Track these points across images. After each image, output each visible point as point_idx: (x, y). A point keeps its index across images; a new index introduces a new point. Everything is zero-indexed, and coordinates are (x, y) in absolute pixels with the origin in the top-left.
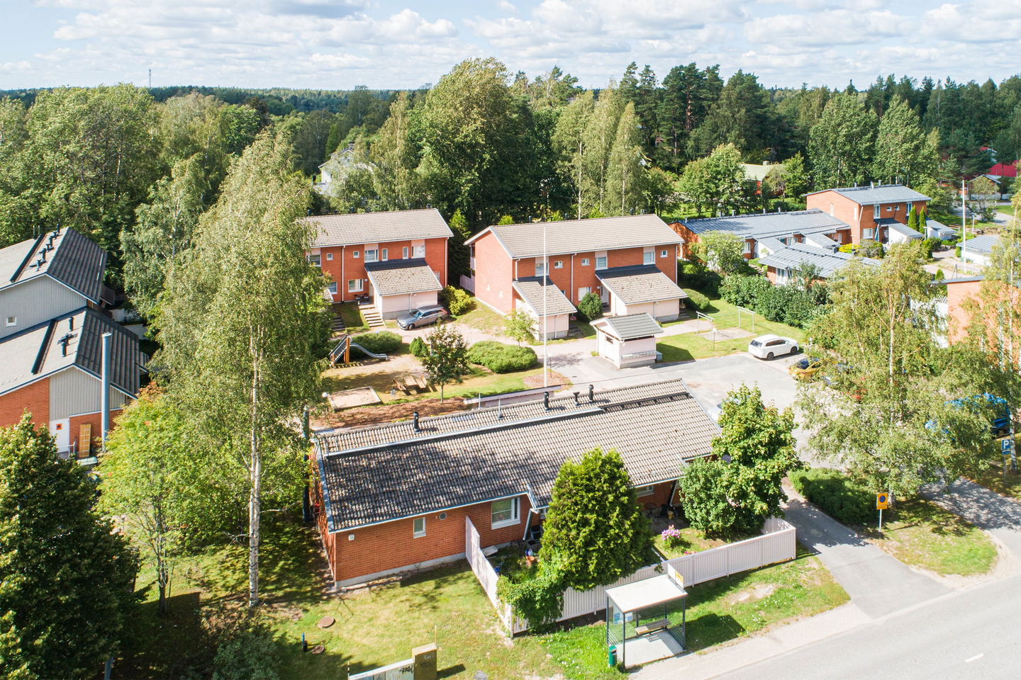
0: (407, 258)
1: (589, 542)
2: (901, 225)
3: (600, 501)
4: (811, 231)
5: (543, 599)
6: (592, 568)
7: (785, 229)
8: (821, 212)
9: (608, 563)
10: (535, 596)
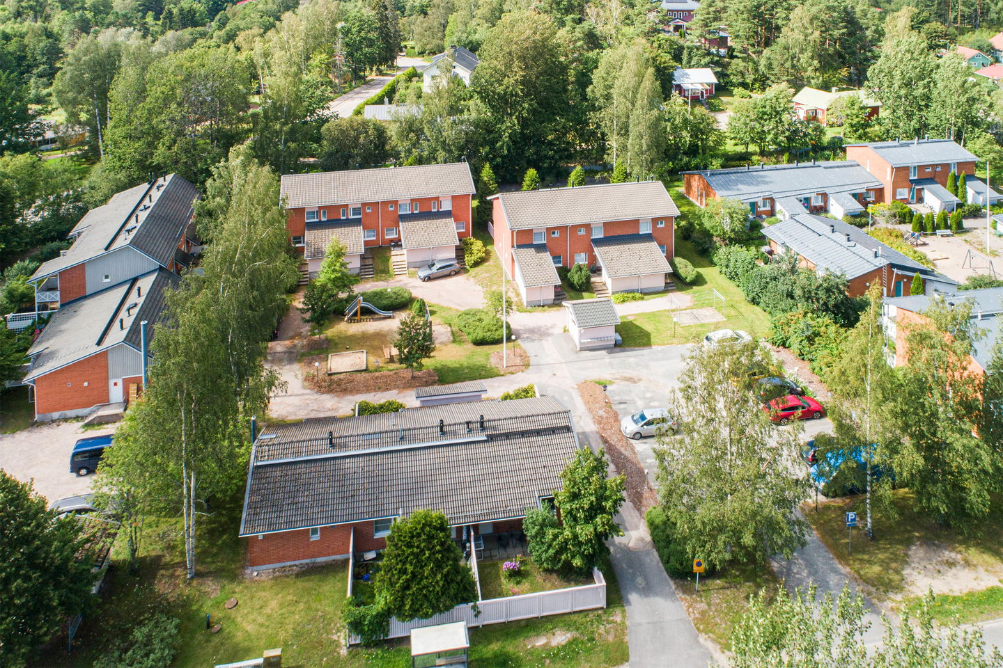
0: (435, 210)
1: (406, 587)
2: (938, 187)
3: (416, 556)
4: (838, 189)
5: (371, 623)
6: (407, 607)
7: (811, 186)
8: (858, 165)
9: (421, 605)
10: (365, 621)
